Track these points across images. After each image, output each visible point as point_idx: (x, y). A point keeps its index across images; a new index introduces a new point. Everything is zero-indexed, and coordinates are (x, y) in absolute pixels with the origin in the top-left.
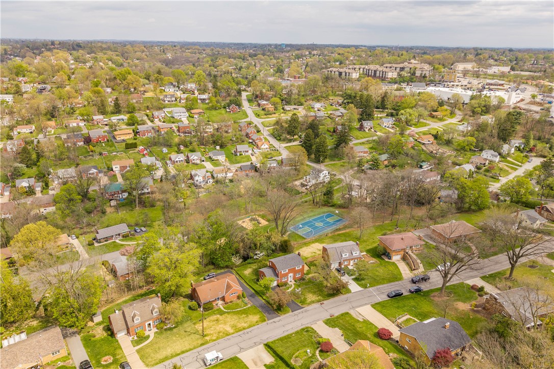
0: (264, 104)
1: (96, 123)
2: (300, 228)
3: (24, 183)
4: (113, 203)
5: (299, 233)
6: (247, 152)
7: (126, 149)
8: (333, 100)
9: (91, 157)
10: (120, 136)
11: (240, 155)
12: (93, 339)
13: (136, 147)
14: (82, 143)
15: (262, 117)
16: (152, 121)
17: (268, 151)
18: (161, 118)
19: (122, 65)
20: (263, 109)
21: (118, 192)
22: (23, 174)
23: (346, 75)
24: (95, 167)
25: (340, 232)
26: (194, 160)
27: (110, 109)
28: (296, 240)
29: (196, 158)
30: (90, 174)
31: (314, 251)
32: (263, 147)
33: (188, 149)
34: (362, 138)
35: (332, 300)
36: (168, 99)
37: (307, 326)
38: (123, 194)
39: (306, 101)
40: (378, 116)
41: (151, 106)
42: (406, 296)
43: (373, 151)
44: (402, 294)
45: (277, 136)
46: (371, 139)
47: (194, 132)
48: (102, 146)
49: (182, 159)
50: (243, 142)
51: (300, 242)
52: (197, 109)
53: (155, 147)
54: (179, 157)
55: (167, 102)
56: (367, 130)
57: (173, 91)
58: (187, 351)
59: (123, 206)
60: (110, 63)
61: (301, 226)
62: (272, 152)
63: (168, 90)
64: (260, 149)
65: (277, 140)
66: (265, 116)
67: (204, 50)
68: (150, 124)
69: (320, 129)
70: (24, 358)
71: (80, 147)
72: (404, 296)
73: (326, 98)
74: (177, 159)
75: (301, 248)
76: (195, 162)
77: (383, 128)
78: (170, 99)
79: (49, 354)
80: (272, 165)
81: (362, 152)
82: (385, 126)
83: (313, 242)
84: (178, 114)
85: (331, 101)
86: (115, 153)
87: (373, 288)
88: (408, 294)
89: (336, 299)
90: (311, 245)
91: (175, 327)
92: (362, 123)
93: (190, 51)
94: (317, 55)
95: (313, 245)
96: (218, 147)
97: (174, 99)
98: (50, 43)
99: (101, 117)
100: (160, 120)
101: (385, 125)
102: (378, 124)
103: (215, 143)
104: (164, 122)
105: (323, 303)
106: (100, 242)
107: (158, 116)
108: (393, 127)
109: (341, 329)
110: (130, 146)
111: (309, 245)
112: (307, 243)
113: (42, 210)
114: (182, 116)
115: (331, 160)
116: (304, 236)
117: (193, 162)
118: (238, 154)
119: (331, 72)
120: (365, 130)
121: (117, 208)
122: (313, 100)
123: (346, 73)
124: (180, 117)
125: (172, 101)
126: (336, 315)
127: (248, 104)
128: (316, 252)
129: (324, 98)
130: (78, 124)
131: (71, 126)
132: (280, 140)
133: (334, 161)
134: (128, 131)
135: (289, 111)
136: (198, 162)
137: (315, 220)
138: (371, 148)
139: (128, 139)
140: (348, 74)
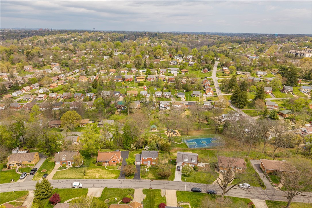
0: (225, 69)
1: (132, 72)
3: (89, 95)
4: (119, 110)
5: (187, 144)
6: (199, 95)
7: (138, 86)
8: (274, 70)
9: (121, 88)
10: (138, 79)
11: (194, 96)
12: (49, 161)
13: (143, 86)
14: (121, 81)
15: (220, 76)
16: (158, 74)
17: (211, 96)
18: (164, 72)
19: (171, 45)
20: (223, 72)
21: (123, 106)
22: (92, 91)
23: (301, 55)
24: (119, 92)
26: (166, 96)
27: (142, 66)
28: (182, 148)
29: (168, 95)
30: (116, 95)
32: (208, 94)
33: (168, 90)
34: (280, 97)
35: (159, 181)
36: (173, 63)
37: (133, 188)
38: (125, 107)
39: (254, 70)
40: (301, 84)
41: (161, 66)
42: (202, 193)
43: (283, 106)
44: (201, 191)
45: (222, 89)
46: (286, 98)
48: (129, 83)
49: (160, 94)
50: (200, 89)
51: (184, 149)
52: (186, 69)
53: (152, 87)
54: (159, 93)
55: (172, 64)
57: (179, 59)
58: (72, 179)
59: (123, 112)
60: (166, 43)
62: (214, 97)
63: (176, 58)
64: (207, 95)
65: (221, 91)
66: (222, 76)
67: (221, 37)
68: (157, 75)
70: (17, 159)
71: (120, 82)
72: (201, 193)
73: (270, 69)
74: (158, 94)
77: (301, 93)
78: (174, 63)
79: (26, 161)
80: (207, 105)
81: (272, 106)
82: (304, 92)
84: (173, 71)
86: (132, 87)
87: (188, 183)
88: (206, 193)
89: (163, 181)
90: (187, 152)
91: (80, 168)
92: (284, 87)
93: (212, 38)
94: (294, 41)
96: (185, 91)
97: (176, 63)
98: (144, 33)
99: (135, 69)
100: (163, 74)
101: (303, 90)
102: (299, 90)
103: (184, 88)
104: (164, 75)
105: (153, 181)
106: (100, 126)
107: (162, 71)
108: (309, 93)
109: (147, 196)
110: (140, 85)
113: (90, 108)
114: (175, 73)
115: (249, 108)
116: (189, 146)
118: (193, 96)
119: (290, 53)
120: (285, 92)
121: (120, 112)
122: (260, 70)
123: (301, 54)
124: (173, 73)
125: (175, 64)
126: (153, 189)
127: (217, 69)
129: (269, 68)
130: (124, 72)
131: (121, 72)
132: (222, 91)
133: (251, 108)
134: (143, 77)
135: (239, 74)
136: (168, 97)
137: (203, 140)
138: (282, 105)
139: (142, 81)
140: (302, 55)
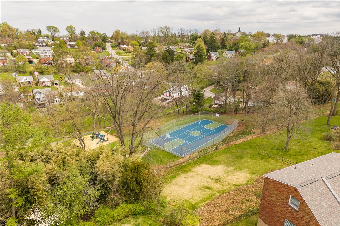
0: (125, 47)
2: (168, 140)
5: (166, 149)
8: (181, 45)
15: (123, 54)
20: (124, 50)
25: (239, 142)
26: (44, 82)
28: (161, 162)
29: (47, 80)
31: (206, 184)
32: (121, 71)
36: (39, 44)
47: (54, 64)
51: (170, 164)
53: (6, 73)
55: (38, 47)
56: (214, 59)
57: (47, 41)
61: (168, 136)
66: (125, 54)
69: (175, 55)
74: (23, 81)
75: (174, 177)
76: (46, 84)
83: (196, 164)
85: (180, 46)
90: (194, 170)
92: (210, 54)
95: (197, 169)
101: (228, 56)
107: (22, 53)
111: (190, 171)
112: (185, 166)
116: (175, 153)
117: (44, 84)
120: (212, 60)
124: (45, 54)
127: (112, 49)
128: (210, 185)
136: (50, 84)
